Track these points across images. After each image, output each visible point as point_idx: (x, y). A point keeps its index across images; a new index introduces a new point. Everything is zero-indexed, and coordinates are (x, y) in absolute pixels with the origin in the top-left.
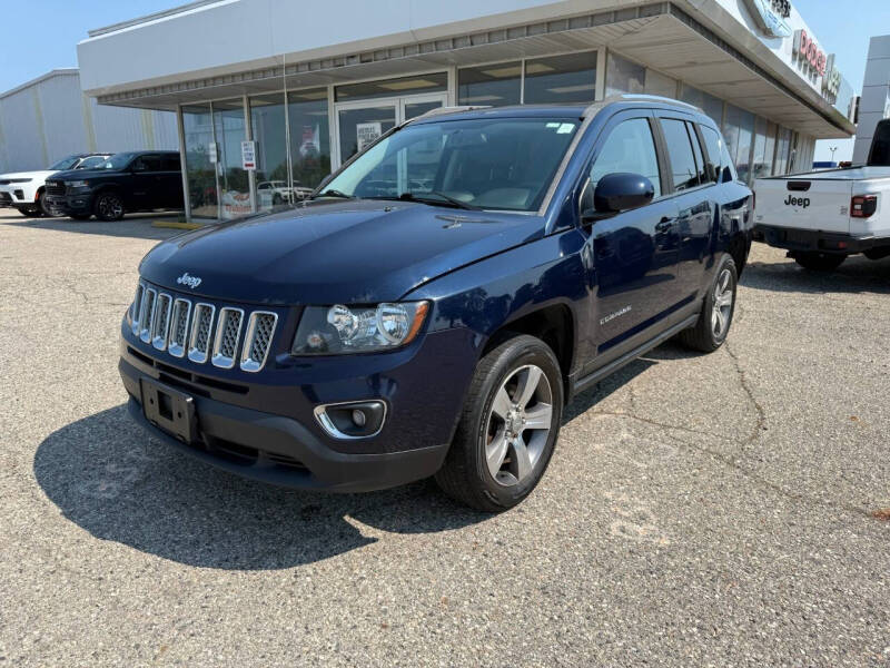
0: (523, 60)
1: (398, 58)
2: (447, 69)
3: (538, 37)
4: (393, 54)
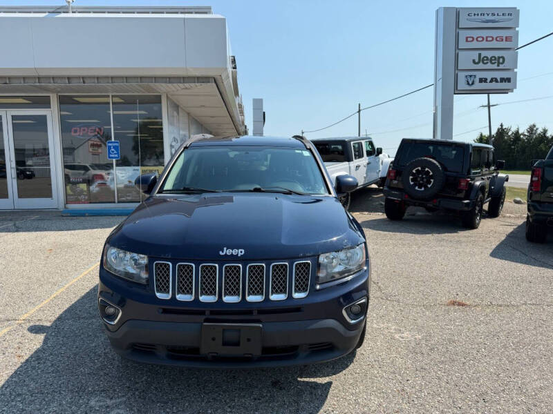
0: (110, 95)
1: (15, 84)
2: (51, 95)
3: (124, 84)
4: (12, 81)
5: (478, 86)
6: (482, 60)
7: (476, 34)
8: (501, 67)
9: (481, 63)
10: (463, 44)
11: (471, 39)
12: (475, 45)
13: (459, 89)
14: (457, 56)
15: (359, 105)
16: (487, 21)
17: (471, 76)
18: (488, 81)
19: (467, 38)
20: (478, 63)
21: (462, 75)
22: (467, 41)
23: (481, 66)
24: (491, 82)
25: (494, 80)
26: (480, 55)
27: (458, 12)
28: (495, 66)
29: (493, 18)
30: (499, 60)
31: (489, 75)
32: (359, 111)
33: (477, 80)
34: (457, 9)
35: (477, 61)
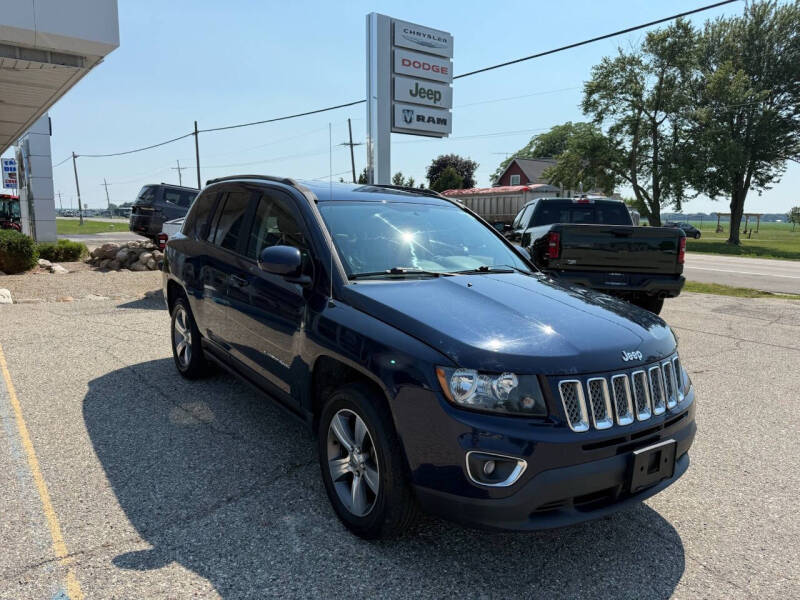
5: (416, 125)
6: (418, 92)
7: (413, 57)
8: (438, 104)
9: (418, 97)
10: (399, 68)
11: (407, 63)
12: (411, 71)
13: (396, 125)
14: (393, 82)
15: (196, 123)
16: (423, 44)
17: (408, 111)
18: (426, 119)
19: (404, 60)
20: (415, 95)
21: (399, 108)
22: (403, 64)
23: (418, 100)
24: (428, 121)
25: (431, 120)
26: (417, 85)
27: (393, 25)
28: (431, 103)
29: (429, 41)
30: (435, 95)
31: (427, 113)
32: (196, 133)
33: (415, 118)
34: (391, 19)
35: (414, 92)
